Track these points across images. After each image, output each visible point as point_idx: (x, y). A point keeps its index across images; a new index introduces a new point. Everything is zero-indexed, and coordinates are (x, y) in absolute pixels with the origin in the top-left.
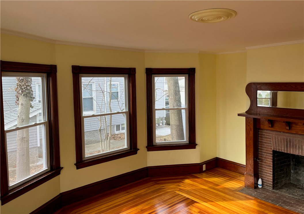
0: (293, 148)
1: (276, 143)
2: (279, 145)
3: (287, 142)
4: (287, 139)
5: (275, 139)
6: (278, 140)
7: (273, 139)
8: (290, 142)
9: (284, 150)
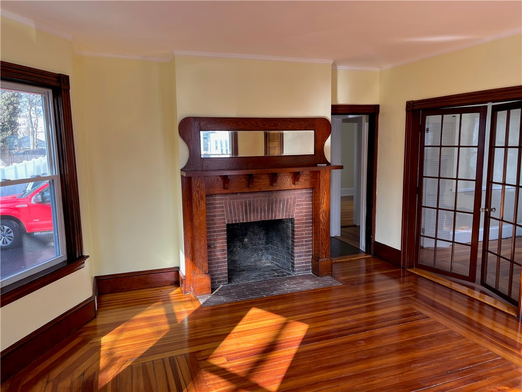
0: (254, 213)
1: (231, 212)
2: (235, 213)
3: (246, 206)
4: (246, 203)
5: (230, 206)
6: (234, 207)
7: (226, 208)
8: (250, 205)
9: (243, 219)
